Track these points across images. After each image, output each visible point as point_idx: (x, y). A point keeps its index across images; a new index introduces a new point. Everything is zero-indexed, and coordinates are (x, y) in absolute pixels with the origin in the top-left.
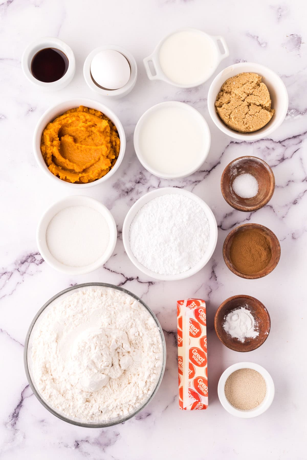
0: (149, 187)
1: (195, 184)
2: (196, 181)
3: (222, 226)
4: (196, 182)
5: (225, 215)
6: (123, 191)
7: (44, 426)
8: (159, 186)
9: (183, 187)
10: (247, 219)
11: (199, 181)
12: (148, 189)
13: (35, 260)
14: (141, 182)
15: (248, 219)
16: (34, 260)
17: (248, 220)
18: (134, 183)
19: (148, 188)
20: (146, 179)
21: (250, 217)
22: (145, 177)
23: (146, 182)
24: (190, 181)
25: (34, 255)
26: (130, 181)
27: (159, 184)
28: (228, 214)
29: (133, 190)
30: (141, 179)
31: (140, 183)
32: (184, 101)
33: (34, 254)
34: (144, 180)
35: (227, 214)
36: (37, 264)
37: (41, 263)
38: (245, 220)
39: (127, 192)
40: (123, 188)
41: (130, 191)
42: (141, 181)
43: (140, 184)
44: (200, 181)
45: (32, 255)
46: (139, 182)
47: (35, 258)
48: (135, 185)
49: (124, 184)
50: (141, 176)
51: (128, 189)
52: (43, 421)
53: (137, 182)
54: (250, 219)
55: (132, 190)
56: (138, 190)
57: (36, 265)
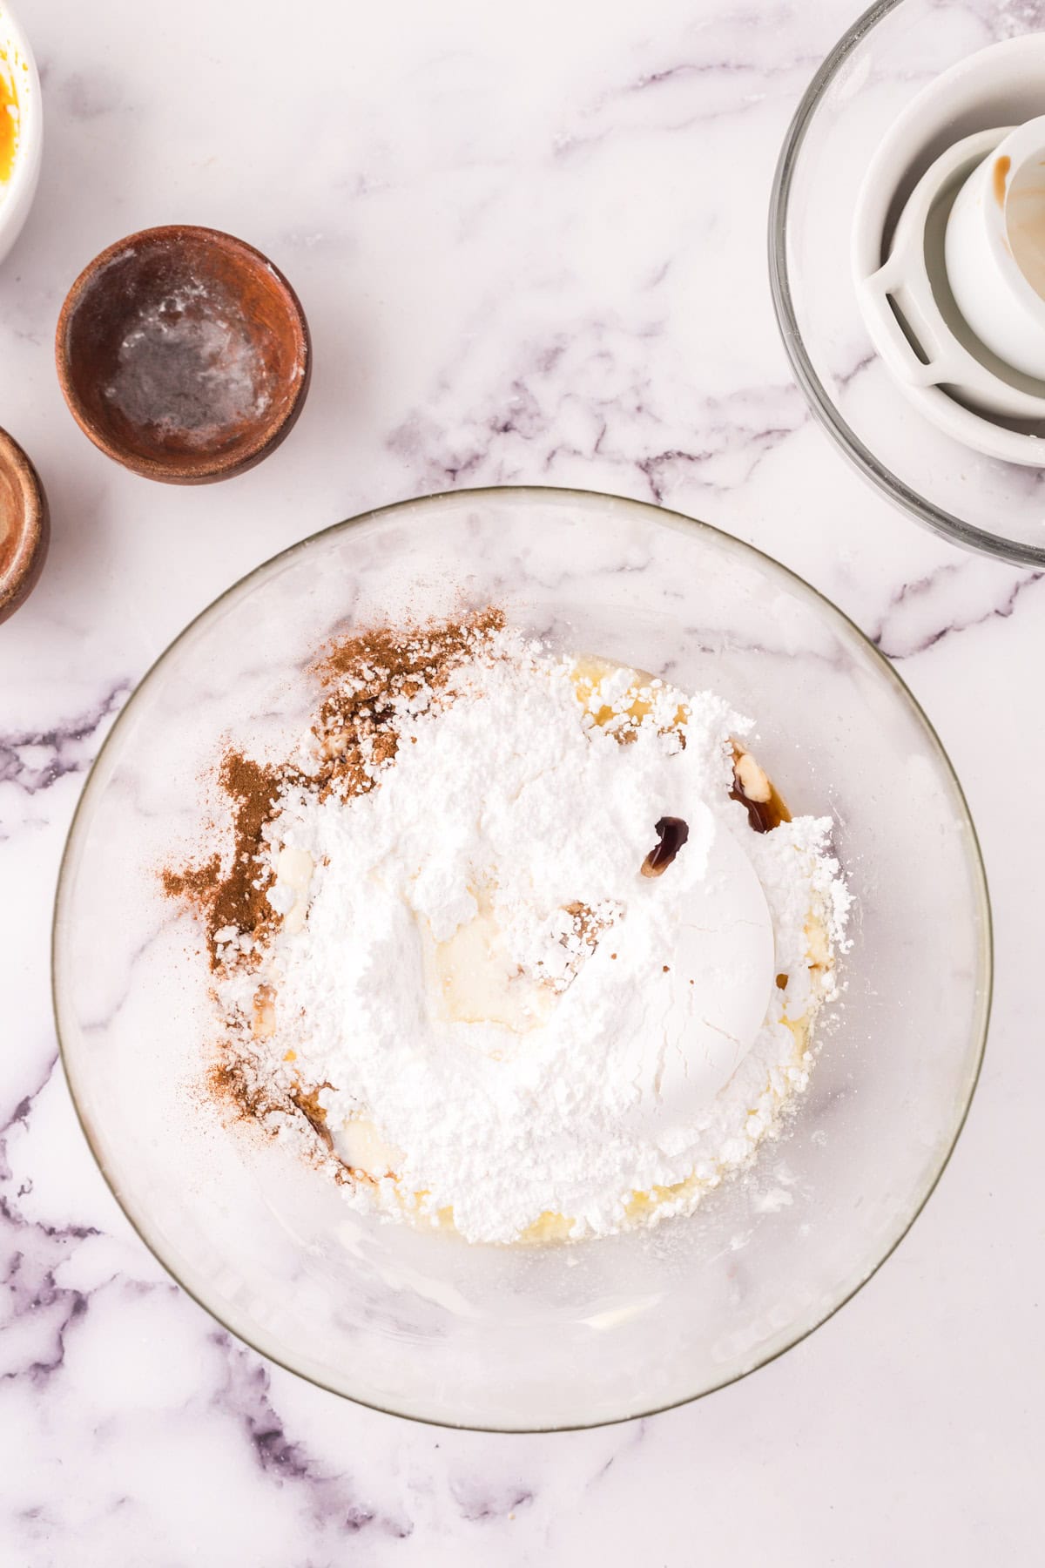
0: (553, 453)
1: (764, 442)
2: (769, 433)
3: (883, 639)
4: (769, 436)
5: (899, 589)
6: (434, 463)
7: (37, 1535)
8: (597, 445)
9: (710, 455)
10: (997, 612)
11: (784, 432)
12: (549, 459)
13: (19, 771)
14: (515, 429)
15: (1001, 611)
16: (12, 768)
17: (1003, 615)
18: (485, 433)
19: (547, 455)
20: (538, 415)
21: (1011, 601)
22: (536, 403)
23: (541, 429)
24: (742, 429)
25: (16, 745)
26: (468, 421)
27: (599, 441)
28: (911, 587)
29: (481, 460)
30: (516, 412)
31: (512, 432)
32: (724, 66)
33: (13, 741)
34: (531, 417)
35: (905, 586)
36: (27, 788)
37: (46, 784)
38: (988, 615)
39: (453, 471)
40: (434, 449)
41: (465, 467)
42: (516, 424)
43: (512, 436)
44: (789, 431)
45: (9, 747)
46: (506, 429)
47: (17, 758)
48: (489, 441)
49: (440, 434)
50: (516, 398)
51: (455, 459)
52: (32, 1514)
53: (500, 424)
54: (1011, 612)
55: (475, 463)
56: (502, 463)
57: (25, 792)
